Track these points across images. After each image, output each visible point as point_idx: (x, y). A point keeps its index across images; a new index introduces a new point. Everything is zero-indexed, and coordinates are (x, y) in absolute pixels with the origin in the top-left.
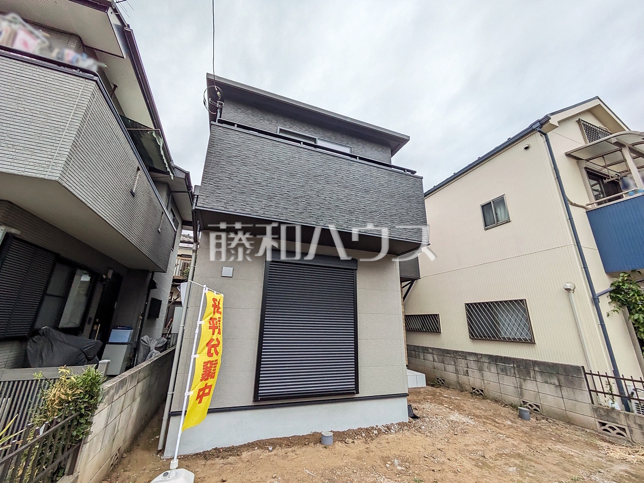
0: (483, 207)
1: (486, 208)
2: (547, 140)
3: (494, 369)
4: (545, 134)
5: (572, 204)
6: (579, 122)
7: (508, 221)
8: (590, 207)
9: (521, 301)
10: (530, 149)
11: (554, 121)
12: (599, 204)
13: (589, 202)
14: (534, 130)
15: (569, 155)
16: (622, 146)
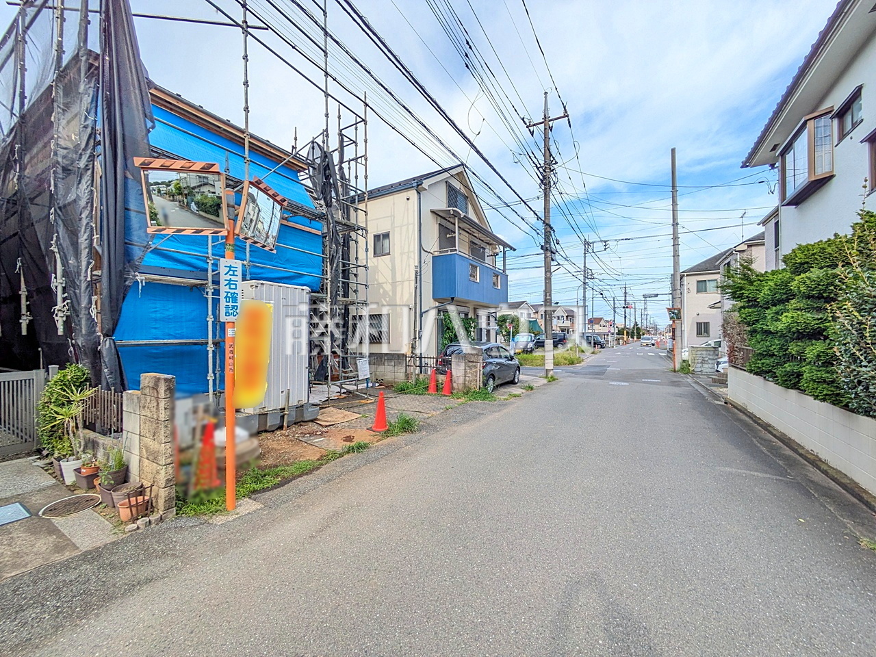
0: (375, 236)
1: (377, 237)
2: (420, 198)
4: (420, 193)
5: (424, 250)
6: (446, 182)
7: (389, 254)
8: (436, 254)
9: (387, 314)
10: (410, 200)
11: (426, 184)
12: (440, 252)
13: (436, 250)
14: (413, 187)
15: (432, 212)
16: (455, 216)
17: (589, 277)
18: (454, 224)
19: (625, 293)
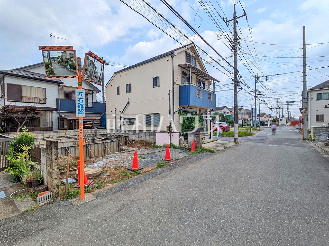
1: (154, 79)
2: (173, 60)
3: (149, 135)
4: (173, 58)
5: (175, 83)
6: (186, 52)
7: (159, 86)
8: (181, 85)
9: (159, 113)
10: (168, 61)
11: (175, 53)
12: (183, 84)
13: (181, 83)
14: (170, 55)
15: (179, 66)
16: (190, 67)
17: (258, 94)
18: (189, 71)
19: (277, 101)
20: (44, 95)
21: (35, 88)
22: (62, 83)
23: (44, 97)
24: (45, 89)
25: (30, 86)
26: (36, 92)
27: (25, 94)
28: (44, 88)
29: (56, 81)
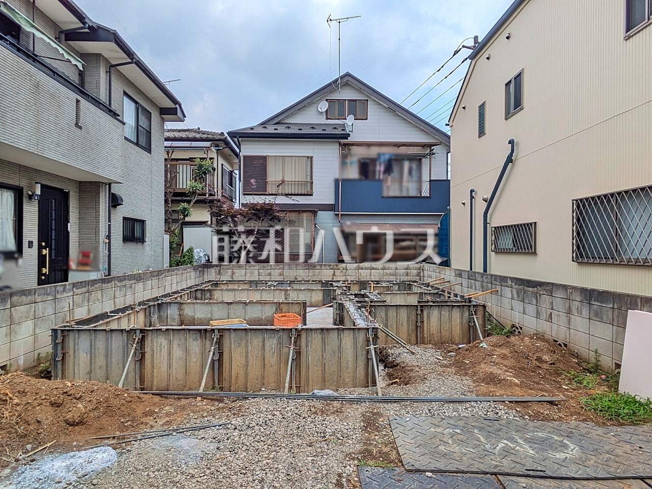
20: (309, 173)
21: (290, 158)
22: (346, 136)
23: (309, 180)
24: (312, 157)
25: (282, 156)
26: (293, 170)
27: (273, 175)
28: (308, 157)
29: (335, 134)
